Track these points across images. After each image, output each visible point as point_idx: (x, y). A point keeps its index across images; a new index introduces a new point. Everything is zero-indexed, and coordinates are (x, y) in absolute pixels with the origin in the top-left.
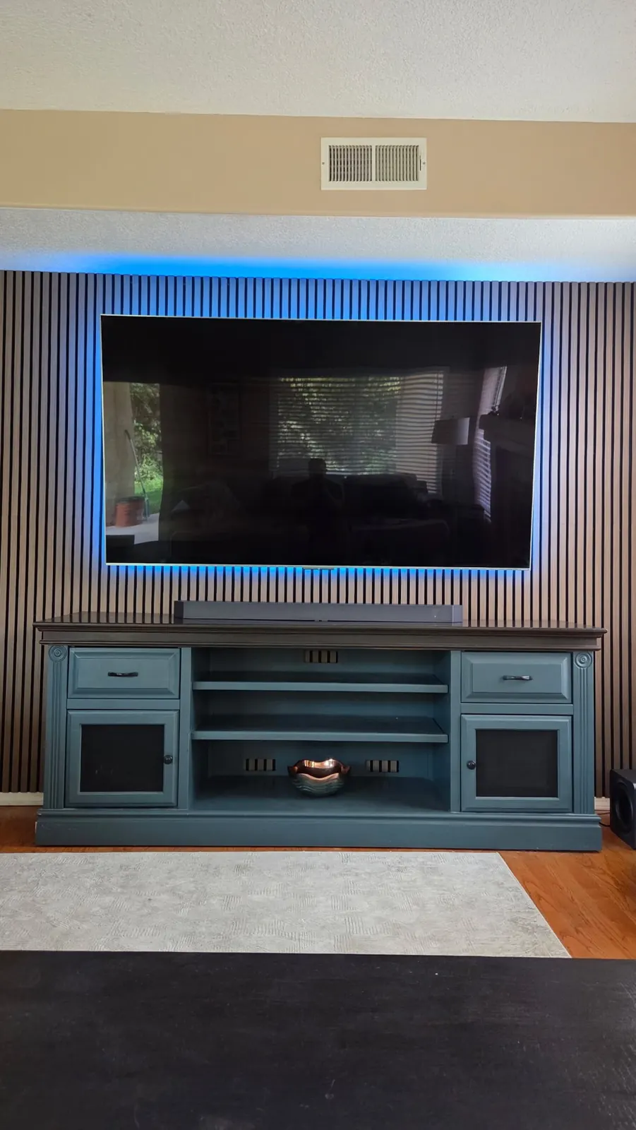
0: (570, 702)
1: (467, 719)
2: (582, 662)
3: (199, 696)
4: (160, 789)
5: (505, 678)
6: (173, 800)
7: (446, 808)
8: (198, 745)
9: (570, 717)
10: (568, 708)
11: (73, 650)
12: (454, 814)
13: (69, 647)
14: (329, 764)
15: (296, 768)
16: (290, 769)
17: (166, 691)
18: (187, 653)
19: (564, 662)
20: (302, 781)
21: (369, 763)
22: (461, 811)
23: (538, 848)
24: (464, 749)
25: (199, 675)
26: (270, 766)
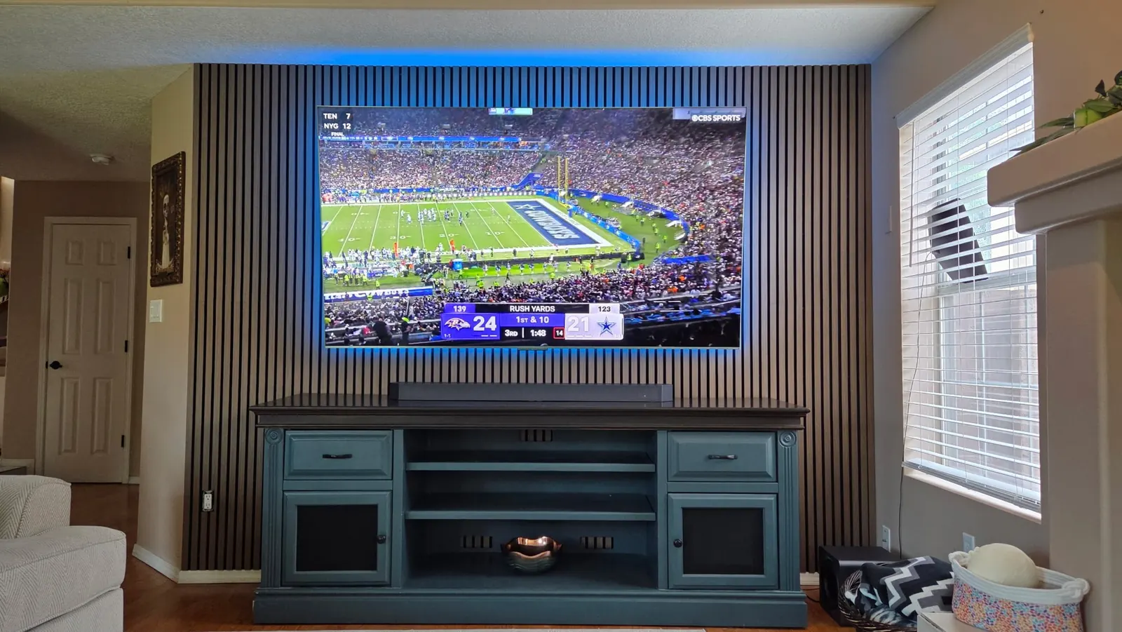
0: (775, 480)
1: (673, 498)
2: (785, 441)
3: (410, 476)
4: (374, 567)
5: (710, 457)
6: (386, 579)
7: (654, 585)
8: (410, 525)
9: (775, 495)
10: (773, 486)
11: (289, 433)
12: (661, 591)
13: (285, 430)
14: (542, 541)
15: (510, 546)
16: (503, 547)
17: (379, 473)
18: (399, 434)
19: (769, 441)
20: (514, 558)
21: (584, 539)
22: (668, 588)
23: (744, 625)
24: (671, 528)
25: (411, 456)
26: (486, 544)
